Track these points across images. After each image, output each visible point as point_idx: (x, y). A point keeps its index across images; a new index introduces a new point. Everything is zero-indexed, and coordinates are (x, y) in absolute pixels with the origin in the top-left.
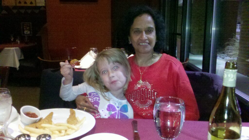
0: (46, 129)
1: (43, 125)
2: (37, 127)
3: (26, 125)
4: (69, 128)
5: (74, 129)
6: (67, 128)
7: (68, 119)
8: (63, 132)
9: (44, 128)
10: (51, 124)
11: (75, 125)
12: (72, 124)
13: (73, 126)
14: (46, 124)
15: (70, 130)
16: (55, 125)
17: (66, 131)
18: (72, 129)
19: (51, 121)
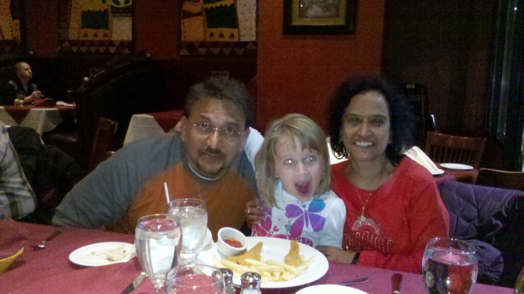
0: (252, 267)
1: (248, 260)
2: (239, 262)
3: (225, 257)
4: (286, 270)
5: (293, 273)
6: (283, 270)
7: (287, 256)
8: (277, 274)
9: (249, 265)
10: (260, 260)
11: (295, 267)
12: (291, 265)
13: (292, 268)
14: (252, 259)
15: (288, 273)
16: (266, 263)
17: (281, 274)
18: (291, 272)
19: (260, 257)
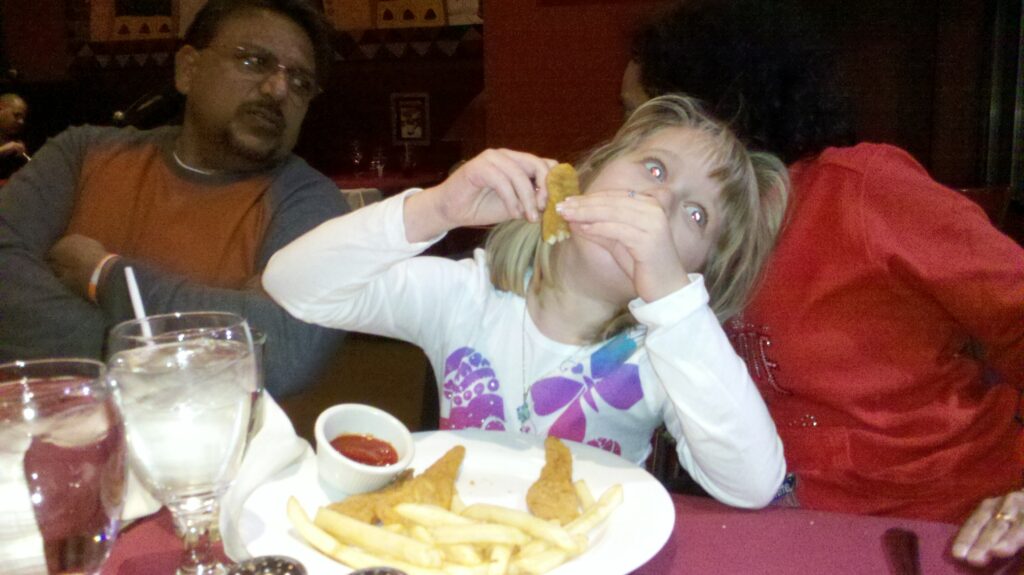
0: (418, 531)
2: (380, 516)
4: (533, 538)
6: (520, 539)
10: (449, 508)
11: (563, 525)
12: (548, 519)
13: (552, 531)
14: (422, 502)
15: (539, 547)
17: (516, 551)
18: (553, 546)
19: (452, 491)
